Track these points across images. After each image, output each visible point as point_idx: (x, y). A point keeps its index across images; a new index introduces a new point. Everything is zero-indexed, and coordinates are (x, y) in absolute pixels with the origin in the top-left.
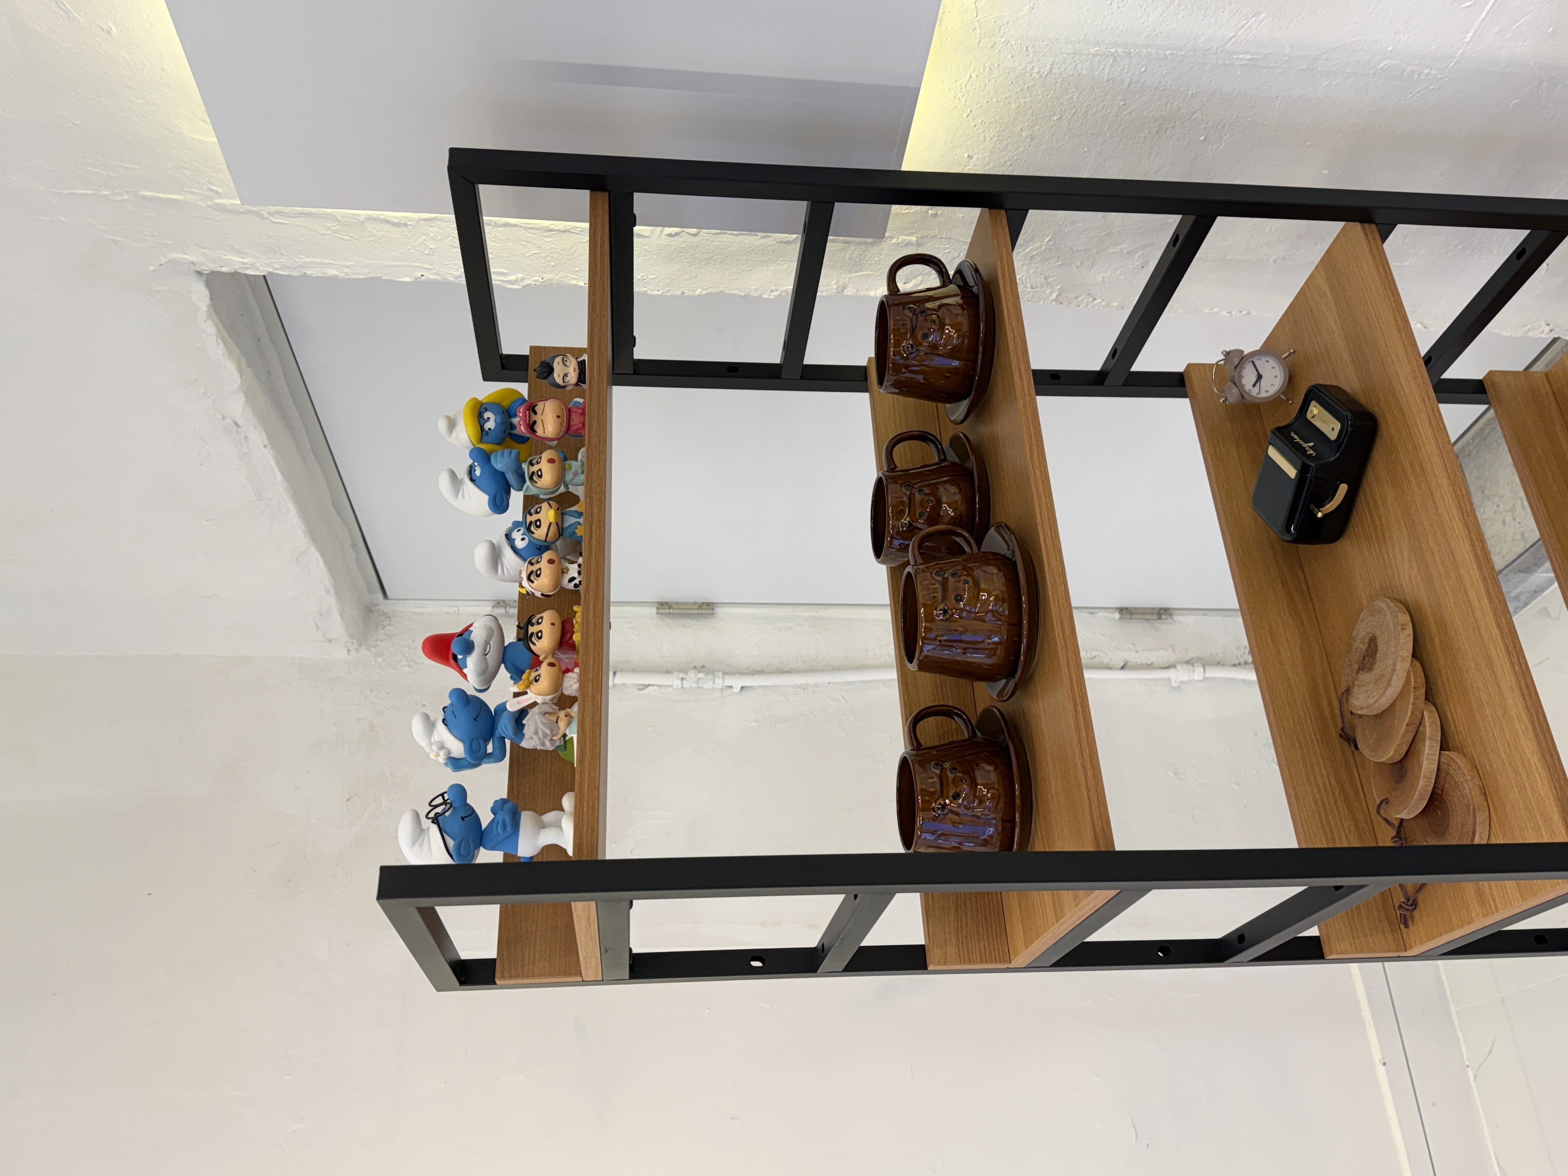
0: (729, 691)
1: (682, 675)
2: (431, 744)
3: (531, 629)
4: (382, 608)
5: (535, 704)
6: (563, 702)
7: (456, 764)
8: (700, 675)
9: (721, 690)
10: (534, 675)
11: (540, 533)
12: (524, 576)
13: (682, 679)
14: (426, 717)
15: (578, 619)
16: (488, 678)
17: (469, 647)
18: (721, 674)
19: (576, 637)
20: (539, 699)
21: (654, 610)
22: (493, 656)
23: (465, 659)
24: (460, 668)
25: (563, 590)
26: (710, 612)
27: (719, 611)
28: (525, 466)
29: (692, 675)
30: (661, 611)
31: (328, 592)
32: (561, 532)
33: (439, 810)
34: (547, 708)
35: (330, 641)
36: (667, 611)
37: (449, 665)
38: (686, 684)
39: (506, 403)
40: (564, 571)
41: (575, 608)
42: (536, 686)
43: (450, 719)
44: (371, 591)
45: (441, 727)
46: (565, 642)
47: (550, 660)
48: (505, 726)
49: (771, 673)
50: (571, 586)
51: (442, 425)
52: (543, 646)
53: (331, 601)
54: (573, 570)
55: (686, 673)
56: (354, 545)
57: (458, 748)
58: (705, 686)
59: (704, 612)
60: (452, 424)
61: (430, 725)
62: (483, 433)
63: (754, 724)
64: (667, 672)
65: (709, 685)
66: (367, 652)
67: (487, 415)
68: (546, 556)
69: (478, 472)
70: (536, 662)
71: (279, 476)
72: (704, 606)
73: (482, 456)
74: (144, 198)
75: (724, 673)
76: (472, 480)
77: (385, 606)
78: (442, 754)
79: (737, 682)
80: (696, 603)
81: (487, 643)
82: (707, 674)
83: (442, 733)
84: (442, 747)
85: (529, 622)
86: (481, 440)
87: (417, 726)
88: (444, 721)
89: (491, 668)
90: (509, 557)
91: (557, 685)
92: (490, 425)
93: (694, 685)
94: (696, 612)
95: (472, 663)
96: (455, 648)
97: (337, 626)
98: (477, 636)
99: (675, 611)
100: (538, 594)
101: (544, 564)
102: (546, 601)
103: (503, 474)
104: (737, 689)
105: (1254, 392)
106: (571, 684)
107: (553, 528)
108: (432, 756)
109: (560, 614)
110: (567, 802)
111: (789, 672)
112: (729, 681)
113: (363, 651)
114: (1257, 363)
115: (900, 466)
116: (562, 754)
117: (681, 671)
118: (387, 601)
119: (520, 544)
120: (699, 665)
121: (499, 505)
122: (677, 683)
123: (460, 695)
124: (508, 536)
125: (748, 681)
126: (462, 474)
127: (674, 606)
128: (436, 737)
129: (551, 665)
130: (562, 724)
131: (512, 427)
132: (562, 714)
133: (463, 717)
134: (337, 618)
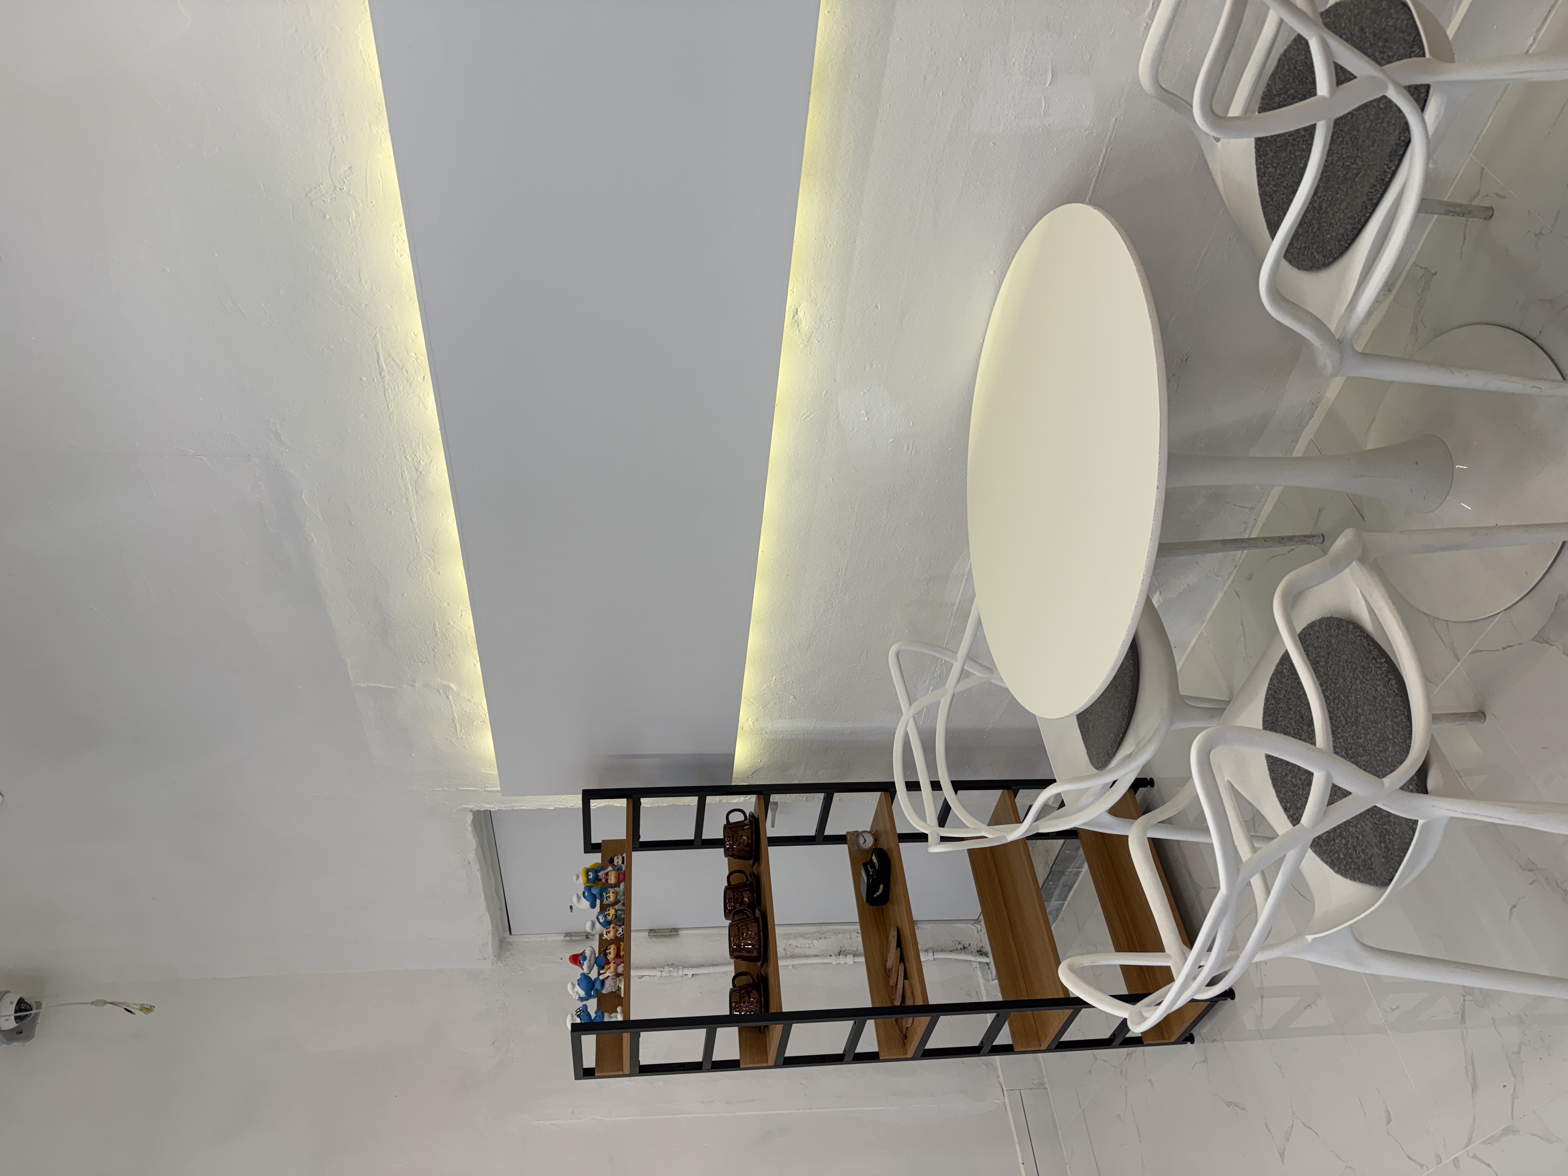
0: (686, 977)
1: (661, 969)
2: (574, 993)
3: (607, 951)
4: (508, 940)
5: (609, 976)
6: (618, 975)
7: (582, 999)
8: (671, 969)
9: (682, 976)
10: (608, 966)
11: (609, 918)
12: (605, 933)
13: (662, 971)
14: (572, 983)
15: (622, 947)
16: (590, 969)
17: (585, 958)
18: (681, 968)
19: (622, 953)
20: (610, 975)
21: (647, 933)
22: (593, 961)
23: (583, 963)
24: (581, 966)
25: (617, 937)
26: (676, 933)
27: (681, 932)
28: (604, 894)
29: (666, 969)
30: (651, 934)
31: (489, 934)
32: (616, 916)
33: (579, 1013)
34: (613, 977)
35: (484, 959)
36: (653, 934)
37: (577, 965)
38: (664, 974)
39: (596, 868)
40: (617, 930)
41: (621, 943)
42: (609, 970)
43: (580, 984)
44: (504, 931)
45: (577, 987)
46: (618, 955)
47: (613, 961)
48: (598, 985)
49: (708, 966)
50: (619, 936)
51: (575, 878)
52: (611, 957)
53: (490, 937)
54: (620, 930)
55: (663, 968)
56: (501, 909)
57: (582, 993)
58: (674, 975)
59: (672, 933)
60: (578, 877)
61: (574, 986)
62: (588, 880)
63: (699, 995)
64: (653, 968)
65: (675, 974)
66: (501, 964)
67: (590, 873)
68: (612, 926)
69: (586, 894)
70: (608, 962)
71: (480, 882)
72: (673, 930)
73: (588, 888)
74: (460, 790)
75: (684, 967)
76: (584, 897)
77: (510, 939)
78: (577, 996)
79: (690, 972)
80: (668, 929)
81: (591, 957)
82: (674, 968)
83: (578, 988)
84: (577, 993)
85: (607, 949)
86: (587, 882)
87: (569, 986)
88: (578, 984)
89: (592, 965)
90: (598, 925)
91: (616, 969)
92: (591, 877)
93: (668, 975)
94: (668, 934)
95: (586, 964)
96: (581, 958)
97: (489, 951)
98: (588, 954)
99: (658, 934)
100: (609, 939)
101: (611, 929)
102: (611, 942)
103: (595, 895)
104: (690, 976)
105: (864, 846)
106: (620, 969)
107: (614, 916)
108: (574, 997)
109: (616, 945)
110: (619, 1009)
111: (717, 965)
112: (686, 971)
113: (500, 964)
114: (864, 835)
115: (732, 883)
116: (618, 992)
117: (660, 967)
118: (511, 936)
119: (601, 921)
120: (670, 963)
121: (593, 906)
122: (659, 974)
123: (583, 974)
124: (597, 918)
125: (696, 971)
126: (581, 894)
127: (657, 931)
128: (575, 990)
129: (614, 963)
130: (618, 982)
131: (598, 876)
132: (618, 979)
133: (584, 983)
134: (490, 948)
